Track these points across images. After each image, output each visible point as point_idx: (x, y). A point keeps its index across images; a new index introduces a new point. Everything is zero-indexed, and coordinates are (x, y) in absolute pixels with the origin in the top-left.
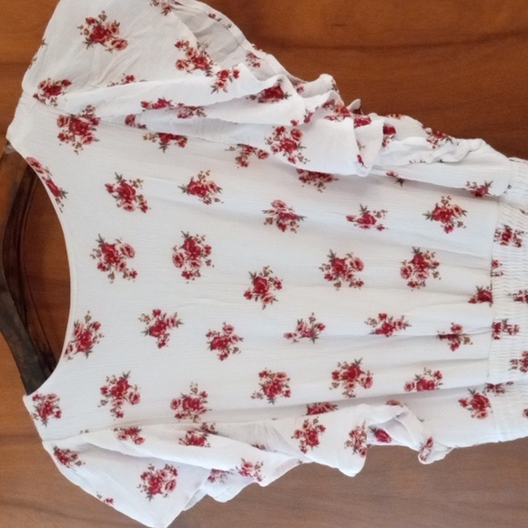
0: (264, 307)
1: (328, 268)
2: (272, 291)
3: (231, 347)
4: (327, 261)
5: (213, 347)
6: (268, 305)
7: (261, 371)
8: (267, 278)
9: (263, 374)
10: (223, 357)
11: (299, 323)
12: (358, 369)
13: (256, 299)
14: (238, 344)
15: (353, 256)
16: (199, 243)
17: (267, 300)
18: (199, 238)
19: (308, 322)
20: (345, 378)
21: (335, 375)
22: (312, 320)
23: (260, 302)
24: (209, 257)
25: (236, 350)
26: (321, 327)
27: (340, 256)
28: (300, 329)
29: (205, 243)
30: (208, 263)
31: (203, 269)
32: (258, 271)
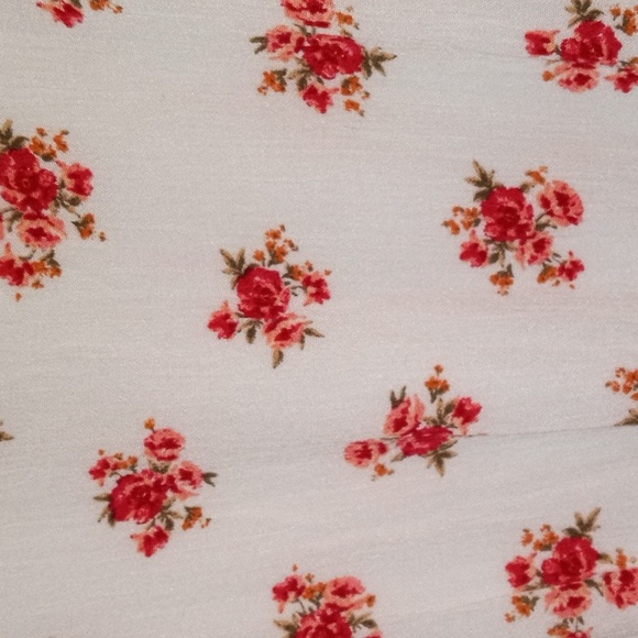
0: (279, 357)
1: (472, 220)
2: (298, 306)
3: (178, 506)
4: (468, 198)
5: (117, 510)
6: (291, 351)
7: (280, 578)
8: (281, 269)
9: (287, 590)
10: (151, 544)
11: (395, 403)
12: (587, 544)
13: (251, 335)
14: (202, 496)
15: (549, 177)
16: (49, 157)
17: (285, 336)
18: (48, 141)
19: (425, 395)
20: (548, 578)
21: (518, 572)
22: (437, 387)
23: (264, 344)
24: (84, 208)
25: (193, 514)
26: (466, 412)
27: (508, 177)
28: (399, 424)
29: (68, 158)
30: (85, 226)
31: (69, 247)
32: (251, 246)
